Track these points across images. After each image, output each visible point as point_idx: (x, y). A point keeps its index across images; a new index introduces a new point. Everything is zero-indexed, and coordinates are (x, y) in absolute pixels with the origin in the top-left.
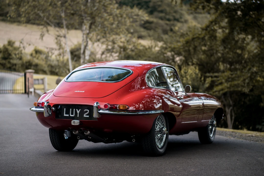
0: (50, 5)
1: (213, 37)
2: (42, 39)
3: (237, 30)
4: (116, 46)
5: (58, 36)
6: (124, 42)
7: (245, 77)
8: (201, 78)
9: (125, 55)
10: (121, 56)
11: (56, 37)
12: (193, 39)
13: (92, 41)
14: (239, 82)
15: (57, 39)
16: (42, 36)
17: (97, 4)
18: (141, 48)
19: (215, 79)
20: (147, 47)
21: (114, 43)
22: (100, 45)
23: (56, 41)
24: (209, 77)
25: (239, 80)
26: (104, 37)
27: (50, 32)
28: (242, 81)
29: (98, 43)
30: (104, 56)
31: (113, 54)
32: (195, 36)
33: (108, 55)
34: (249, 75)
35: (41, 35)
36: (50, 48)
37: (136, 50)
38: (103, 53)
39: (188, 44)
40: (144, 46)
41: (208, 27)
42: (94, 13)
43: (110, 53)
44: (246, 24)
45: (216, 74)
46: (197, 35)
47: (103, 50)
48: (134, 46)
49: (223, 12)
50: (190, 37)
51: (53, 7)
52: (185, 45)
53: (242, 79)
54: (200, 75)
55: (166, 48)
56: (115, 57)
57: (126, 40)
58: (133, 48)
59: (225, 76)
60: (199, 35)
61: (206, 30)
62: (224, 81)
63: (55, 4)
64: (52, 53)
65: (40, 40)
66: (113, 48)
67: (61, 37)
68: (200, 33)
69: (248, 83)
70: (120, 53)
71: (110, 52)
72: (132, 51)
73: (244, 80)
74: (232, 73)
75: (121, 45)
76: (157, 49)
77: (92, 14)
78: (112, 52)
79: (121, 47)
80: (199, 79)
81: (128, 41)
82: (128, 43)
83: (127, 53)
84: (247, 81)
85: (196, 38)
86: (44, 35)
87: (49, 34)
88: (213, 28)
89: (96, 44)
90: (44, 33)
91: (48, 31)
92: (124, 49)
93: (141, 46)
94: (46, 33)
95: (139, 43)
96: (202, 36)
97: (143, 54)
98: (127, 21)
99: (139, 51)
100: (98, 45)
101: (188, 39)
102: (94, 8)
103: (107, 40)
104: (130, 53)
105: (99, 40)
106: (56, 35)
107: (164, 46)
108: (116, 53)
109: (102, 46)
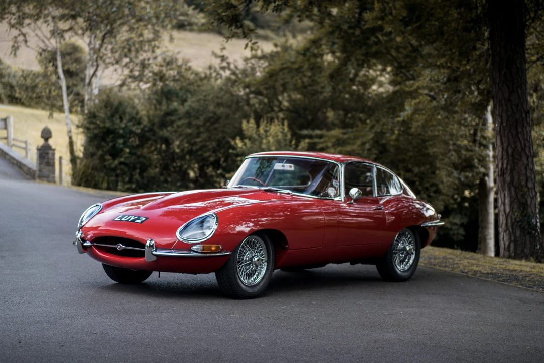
1: (316, 68)
2: (15, 55)
5: (44, 51)
7: (364, 140)
8: (291, 141)
9: (162, 89)
10: (155, 89)
11: (41, 51)
12: (282, 69)
13: (104, 61)
14: (355, 147)
15: (41, 55)
16: (15, 49)
18: (192, 77)
19: (316, 140)
20: (203, 75)
21: (144, 65)
22: (120, 71)
23: (39, 59)
24: (305, 137)
25: (354, 144)
26: (126, 56)
27: (28, 44)
28: (359, 146)
29: (117, 66)
31: (141, 84)
34: (371, 136)
35: (13, 46)
37: (182, 80)
38: (123, 84)
39: (274, 78)
40: (197, 74)
41: (306, 50)
43: (136, 83)
45: (318, 132)
46: (289, 64)
47: (122, 77)
48: (179, 73)
50: (277, 66)
53: (359, 142)
54: (289, 136)
55: (234, 82)
57: (165, 60)
58: (177, 77)
59: (333, 136)
60: (293, 63)
61: (304, 55)
62: (330, 144)
65: (12, 56)
68: (293, 59)
69: (369, 150)
70: (154, 84)
71: (136, 80)
72: (175, 80)
73: (364, 144)
74: (344, 131)
75: (156, 69)
78: (141, 80)
79: (155, 74)
80: (288, 142)
81: (168, 63)
82: (169, 67)
83: (166, 85)
84: (367, 146)
85: (286, 68)
86: (19, 48)
87: (28, 47)
88: (315, 51)
89: (111, 68)
90: (19, 44)
91: (26, 42)
92: (161, 77)
93: (192, 73)
94: (23, 45)
95: (187, 67)
96: (296, 66)
97: (196, 88)
98: (167, 25)
99: (187, 82)
100: (116, 70)
101: (274, 70)
102: (112, 8)
103: (131, 60)
104: (172, 84)
105: (117, 62)
106: (40, 48)
107: (233, 77)
108: (146, 83)
109: (122, 71)
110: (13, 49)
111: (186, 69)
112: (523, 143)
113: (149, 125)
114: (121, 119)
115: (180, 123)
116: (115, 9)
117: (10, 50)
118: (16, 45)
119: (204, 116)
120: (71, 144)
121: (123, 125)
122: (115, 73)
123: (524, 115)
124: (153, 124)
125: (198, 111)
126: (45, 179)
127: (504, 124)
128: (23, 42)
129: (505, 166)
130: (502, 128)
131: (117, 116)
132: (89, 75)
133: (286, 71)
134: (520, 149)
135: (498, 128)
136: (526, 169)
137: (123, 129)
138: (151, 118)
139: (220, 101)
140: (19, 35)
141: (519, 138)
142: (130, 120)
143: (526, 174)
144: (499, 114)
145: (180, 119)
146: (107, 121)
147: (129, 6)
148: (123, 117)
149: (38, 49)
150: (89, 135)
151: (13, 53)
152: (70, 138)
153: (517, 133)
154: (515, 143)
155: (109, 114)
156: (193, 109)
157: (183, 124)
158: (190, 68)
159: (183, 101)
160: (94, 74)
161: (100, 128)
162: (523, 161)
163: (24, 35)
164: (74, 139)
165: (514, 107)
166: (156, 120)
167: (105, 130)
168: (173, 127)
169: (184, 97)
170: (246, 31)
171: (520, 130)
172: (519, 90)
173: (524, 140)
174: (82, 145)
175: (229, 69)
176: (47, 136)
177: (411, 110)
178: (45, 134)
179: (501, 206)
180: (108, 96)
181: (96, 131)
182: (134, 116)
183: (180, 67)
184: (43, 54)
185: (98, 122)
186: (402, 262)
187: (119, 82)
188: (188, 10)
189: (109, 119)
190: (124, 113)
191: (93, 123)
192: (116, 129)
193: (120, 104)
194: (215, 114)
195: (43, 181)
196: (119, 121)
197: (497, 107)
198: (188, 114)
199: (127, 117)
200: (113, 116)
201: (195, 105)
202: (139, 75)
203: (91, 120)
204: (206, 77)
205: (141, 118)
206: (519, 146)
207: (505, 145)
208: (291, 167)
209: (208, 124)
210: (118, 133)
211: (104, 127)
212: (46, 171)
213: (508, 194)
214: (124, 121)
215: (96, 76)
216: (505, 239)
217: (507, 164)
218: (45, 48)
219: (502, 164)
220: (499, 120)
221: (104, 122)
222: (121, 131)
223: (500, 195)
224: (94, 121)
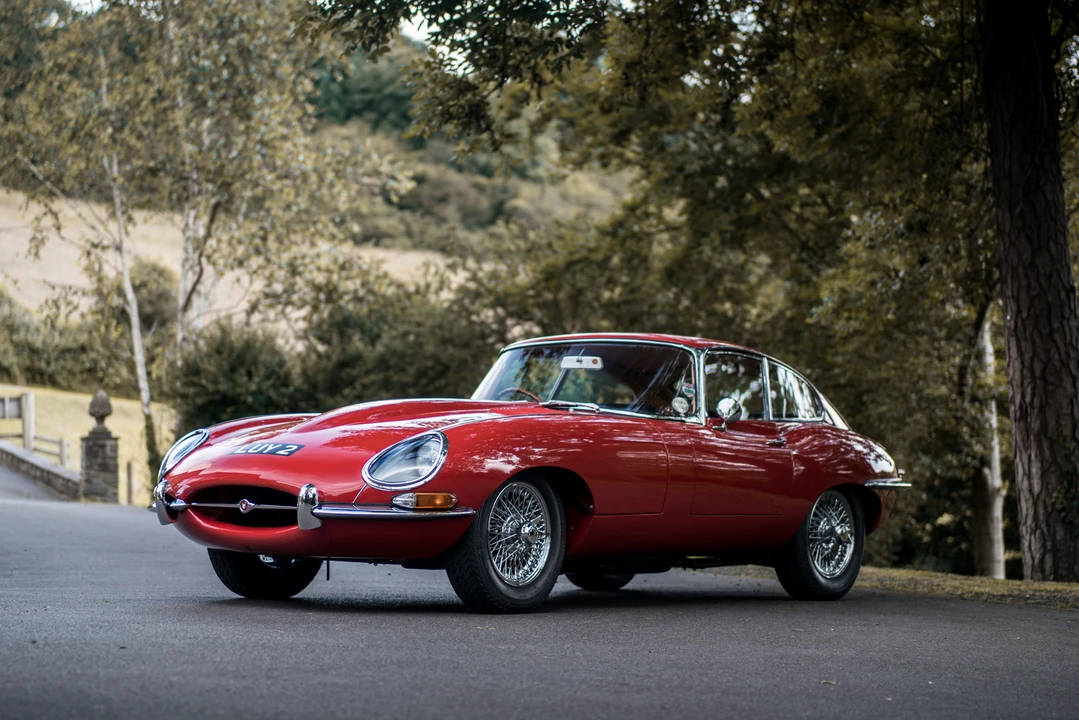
0: (74, 136)
1: (637, 261)
2: (37, 255)
3: (712, 241)
4: (300, 282)
5: (95, 246)
6: (329, 271)
9: (331, 315)
10: (315, 318)
11: (88, 246)
12: (570, 265)
13: (214, 264)
15: (89, 254)
16: (37, 243)
17: (240, 141)
18: (390, 291)
20: (412, 288)
21: (294, 270)
22: (245, 279)
23: (84, 262)
26: (258, 252)
27: (63, 232)
29: (239, 272)
30: (256, 317)
31: (289, 309)
32: (577, 256)
33: (272, 314)
35: (34, 238)
36: (64, 288)
37: (371, 298)
38: (253, 308)
39: (554, 283)
40: (400, 286)
41: (618, 224)
42: (230, 168)
43: (280, 308)
44: (739, 223)
46: (584, 253)
47: (254, 298)
48: (364, 285)
49: (667, 181)
50: (560, 258)
51: (83, 145)
52: (543, 284)
55: (477, 295)
56: (296, 320)
57: (335, 260)
58: (361, 293)
60: (591, 251)
61: (614, 234)
63: (91, 136)
64: (69, 304)
65: (32, 258)
66: (290, 290)
67: (104, 248)
68: (592, 244)
70: (315, 308)
71: (280, 303)
72: (358, 300)
75: (320, 278)
76: (447, 296)
77: (219, 172)
78: (289, 303)
79: (318, 288)
81: (343, 267)
82: (344, 274)
83: (340, 308)
85: (579, 261)
86: (46, 241)
87: (63, 238)
88: (636, 228)
89: (230, 276)
90: (44, 233)
91: (59, 228)
92: (330, 292)
93: (390, 284)
94: (52, 236)
95: (381, 273)
96: (599, 256)
97: (398, 312)
98: (339, 193)
99: (381, 301)
100: (238, 280)
101: (554, 266)
102: (230, 152)
103: (268, 260)
104: (351, 307)
105: (241, 263)
106: (87, 241)
107: (472, 285)
108: (300, 307)
109: (251, 283)
110: (33, 244)
111: (378, 277)
112: (1063, 349)
113: (305, 387)
114: (250, 375)
115: (366, 380)
116: (234, 153)
117: (25, 246)
118: (39, 236)
119: (416, 366)
120: (150, 430)
121: (253, 387)
122: (236, 286)
123: (1063, 295)
124: (314, 386)
125: (402, 355)
126: (98, 498)
127: (1025, 315)
128: (54, 229)
129: (1028, 399)
130: (1019, 323)
131: (243, 371)
132: (185, 291)
133: (578, 267)
134: (1058, 364)
135: (1013, 322)
136: (1072, 403)
137: (253, 394)
138: (310, 373)
139: (447, 334)
140: (45, 214)
141: (1055, 342)
142: (268, 377)
143: (1072, 414)
144: (1013, 296)
145: (368, 372)
146: (221, 380)
147: (264, 151)
148: (253, 369)
149: (82, 243)
150: (185, 408)
151: (33, 251)
152: (148, 418)
153: (1052, 331)
154: (1048, 351)
155: (225, 365)
156: (394, 352)
157: (373, 383)
158: (386, 275)
159: (373, 339)
160: (193, 289)
161: (207, 394)
162: (1065, 389)
163: (55, 215)
164: (156, 422)
165: (1042, 280)
166: (320, 377)
167: (217, 397)
168: (354, 388)
169: (376, 330)
170: (497, 136)
171: (1056, 325)
172: (1052, 245)
173: (1065, 344)
174: (172, 431)
175: (465, 268)
176: (101, 412)
177: (833, 302)
178: (97, 409)
179: (1023, 480)
180: (223, 330)
181: (200, 401)
182: (277, 369)
183: (365, 273)
184: (93, 251)
185: (204, 382)
186: (827, 560)
187: (245, 305)
188: (381, 165)
189: (226, 375)
190: (255, 362)
191: (194, 384)
192: (240, 395)
193: (249, 345)
194: (437, 360)
195: (94, 500)
196: (245, 379)
197: (1009, 281)
198: (383, 363)
199: (262, 371)
200: (233, 370)
201: (397, 345)
202: (285, 291)
203: (190, 378)
204: (417, 292)
205: (288, 374)
206: (1056, 357)
207: (1027, 356)
208: (595, 362)
209: (424, 381)
210: (245, 402)
211: (217, 392)
212: (99, 481)
213: (1036, 456)
214: (256, 379)
215: (199, 293)
216: (1033, 548)
217: (1033, 395)
218: (96, 241)
219: (1023, 396)
220: (1014, 308)
221: (215, 382)
222: (250, 399)
223: (1021, 459)
224: (196, 380)
